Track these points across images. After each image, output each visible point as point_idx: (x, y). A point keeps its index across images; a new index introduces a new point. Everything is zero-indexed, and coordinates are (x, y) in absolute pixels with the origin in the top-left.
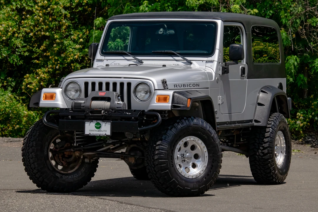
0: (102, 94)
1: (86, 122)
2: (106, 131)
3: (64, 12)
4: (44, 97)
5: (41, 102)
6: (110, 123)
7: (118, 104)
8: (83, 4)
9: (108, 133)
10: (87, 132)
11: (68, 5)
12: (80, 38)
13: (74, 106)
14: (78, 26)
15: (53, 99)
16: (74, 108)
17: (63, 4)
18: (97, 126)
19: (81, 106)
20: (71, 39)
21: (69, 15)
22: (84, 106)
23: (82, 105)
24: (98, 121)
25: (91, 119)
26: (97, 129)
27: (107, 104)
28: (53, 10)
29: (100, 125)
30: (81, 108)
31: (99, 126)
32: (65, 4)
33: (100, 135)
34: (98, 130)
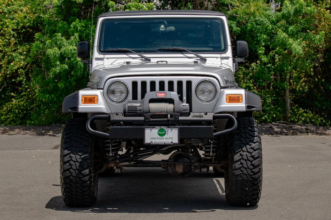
0: (161, 95)
1: (146, 129)
2: (172, 138)
3: (12, 32)
4: (82, 100)
5: (80, 106)
6: (177, 129)
7: (183, 106)
8: (26, 27)
9: (176, 141)
10: (147, 140)
11: (16, 27)
12: (24, 52)
13: (128, 110)
14: (22, 43)
15: (96, 102)
16: (128, 112)
17: (12, 27)
18: (160, 133)
19: (137, 110)
20: (18, 52)
21: (16, 35)
22: (141, 110)
23: (139, 108)
24: (162, 127)
25: (152, 125)
26: (160, 137)
27: (170, 107)
28: (5, 32)
29: (165, 131)
30: (137, 112)
31: (163, 133)
32: (13, 27)
33: (165, 143)
34: (162, 137)
